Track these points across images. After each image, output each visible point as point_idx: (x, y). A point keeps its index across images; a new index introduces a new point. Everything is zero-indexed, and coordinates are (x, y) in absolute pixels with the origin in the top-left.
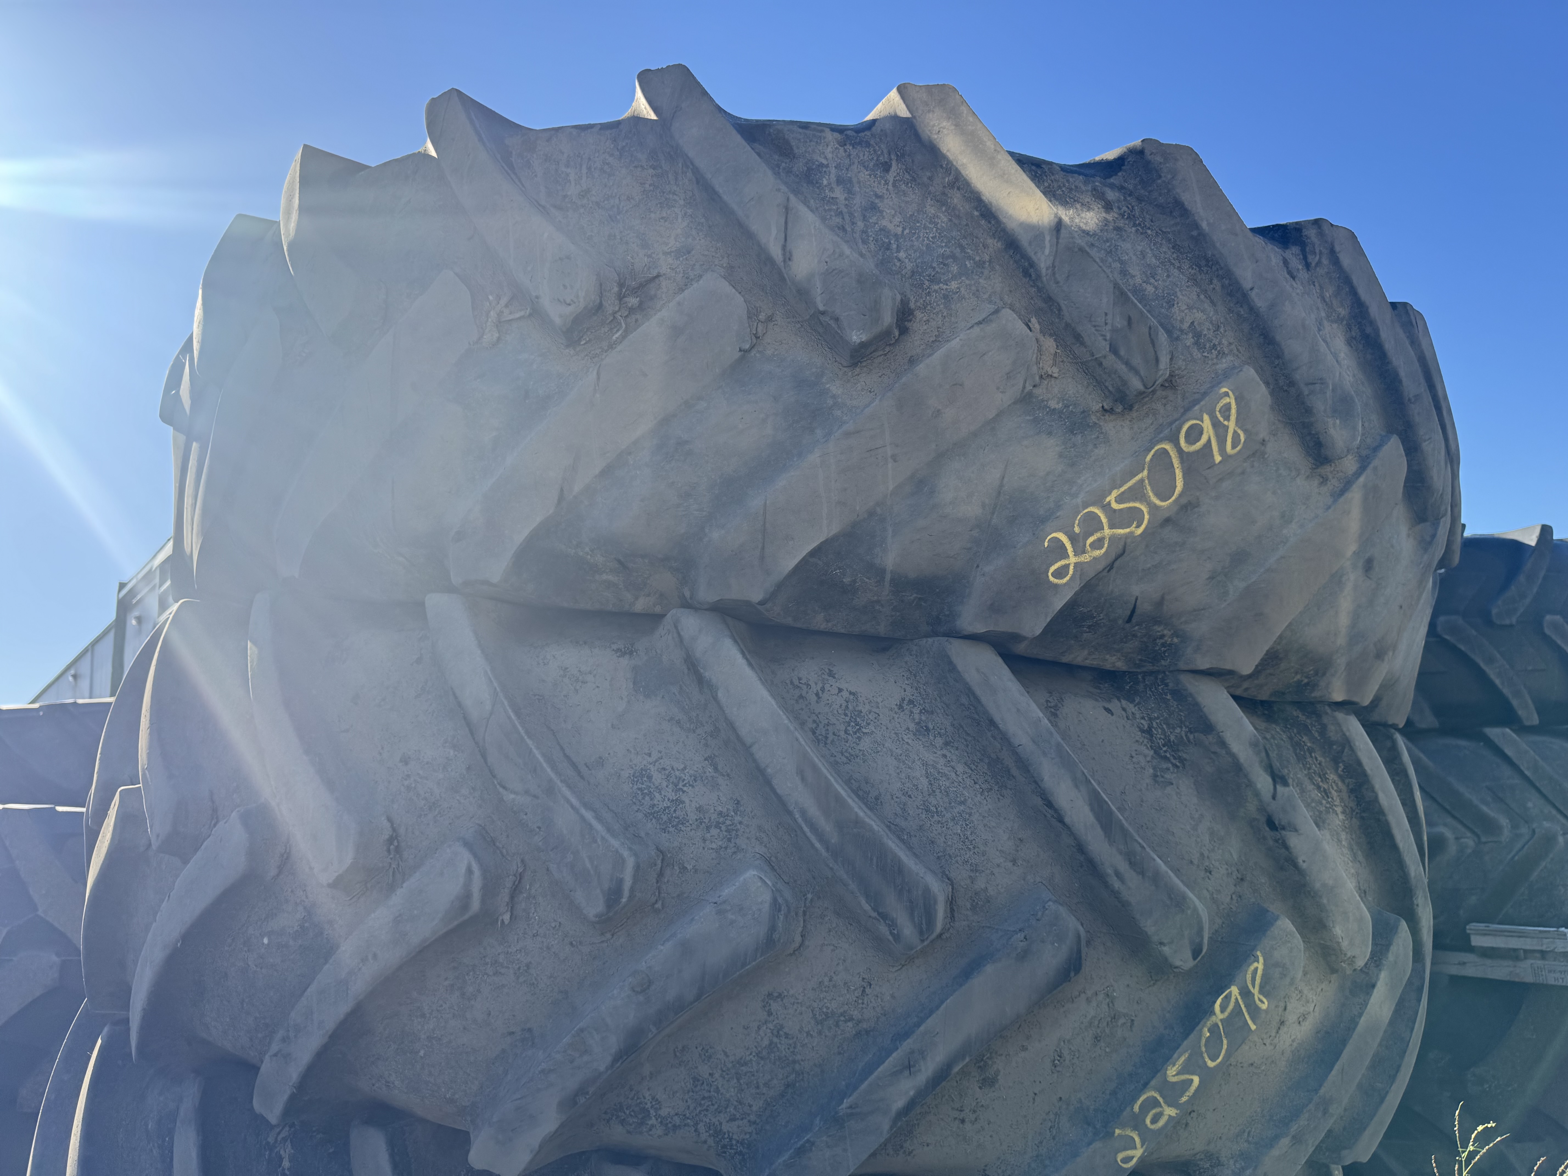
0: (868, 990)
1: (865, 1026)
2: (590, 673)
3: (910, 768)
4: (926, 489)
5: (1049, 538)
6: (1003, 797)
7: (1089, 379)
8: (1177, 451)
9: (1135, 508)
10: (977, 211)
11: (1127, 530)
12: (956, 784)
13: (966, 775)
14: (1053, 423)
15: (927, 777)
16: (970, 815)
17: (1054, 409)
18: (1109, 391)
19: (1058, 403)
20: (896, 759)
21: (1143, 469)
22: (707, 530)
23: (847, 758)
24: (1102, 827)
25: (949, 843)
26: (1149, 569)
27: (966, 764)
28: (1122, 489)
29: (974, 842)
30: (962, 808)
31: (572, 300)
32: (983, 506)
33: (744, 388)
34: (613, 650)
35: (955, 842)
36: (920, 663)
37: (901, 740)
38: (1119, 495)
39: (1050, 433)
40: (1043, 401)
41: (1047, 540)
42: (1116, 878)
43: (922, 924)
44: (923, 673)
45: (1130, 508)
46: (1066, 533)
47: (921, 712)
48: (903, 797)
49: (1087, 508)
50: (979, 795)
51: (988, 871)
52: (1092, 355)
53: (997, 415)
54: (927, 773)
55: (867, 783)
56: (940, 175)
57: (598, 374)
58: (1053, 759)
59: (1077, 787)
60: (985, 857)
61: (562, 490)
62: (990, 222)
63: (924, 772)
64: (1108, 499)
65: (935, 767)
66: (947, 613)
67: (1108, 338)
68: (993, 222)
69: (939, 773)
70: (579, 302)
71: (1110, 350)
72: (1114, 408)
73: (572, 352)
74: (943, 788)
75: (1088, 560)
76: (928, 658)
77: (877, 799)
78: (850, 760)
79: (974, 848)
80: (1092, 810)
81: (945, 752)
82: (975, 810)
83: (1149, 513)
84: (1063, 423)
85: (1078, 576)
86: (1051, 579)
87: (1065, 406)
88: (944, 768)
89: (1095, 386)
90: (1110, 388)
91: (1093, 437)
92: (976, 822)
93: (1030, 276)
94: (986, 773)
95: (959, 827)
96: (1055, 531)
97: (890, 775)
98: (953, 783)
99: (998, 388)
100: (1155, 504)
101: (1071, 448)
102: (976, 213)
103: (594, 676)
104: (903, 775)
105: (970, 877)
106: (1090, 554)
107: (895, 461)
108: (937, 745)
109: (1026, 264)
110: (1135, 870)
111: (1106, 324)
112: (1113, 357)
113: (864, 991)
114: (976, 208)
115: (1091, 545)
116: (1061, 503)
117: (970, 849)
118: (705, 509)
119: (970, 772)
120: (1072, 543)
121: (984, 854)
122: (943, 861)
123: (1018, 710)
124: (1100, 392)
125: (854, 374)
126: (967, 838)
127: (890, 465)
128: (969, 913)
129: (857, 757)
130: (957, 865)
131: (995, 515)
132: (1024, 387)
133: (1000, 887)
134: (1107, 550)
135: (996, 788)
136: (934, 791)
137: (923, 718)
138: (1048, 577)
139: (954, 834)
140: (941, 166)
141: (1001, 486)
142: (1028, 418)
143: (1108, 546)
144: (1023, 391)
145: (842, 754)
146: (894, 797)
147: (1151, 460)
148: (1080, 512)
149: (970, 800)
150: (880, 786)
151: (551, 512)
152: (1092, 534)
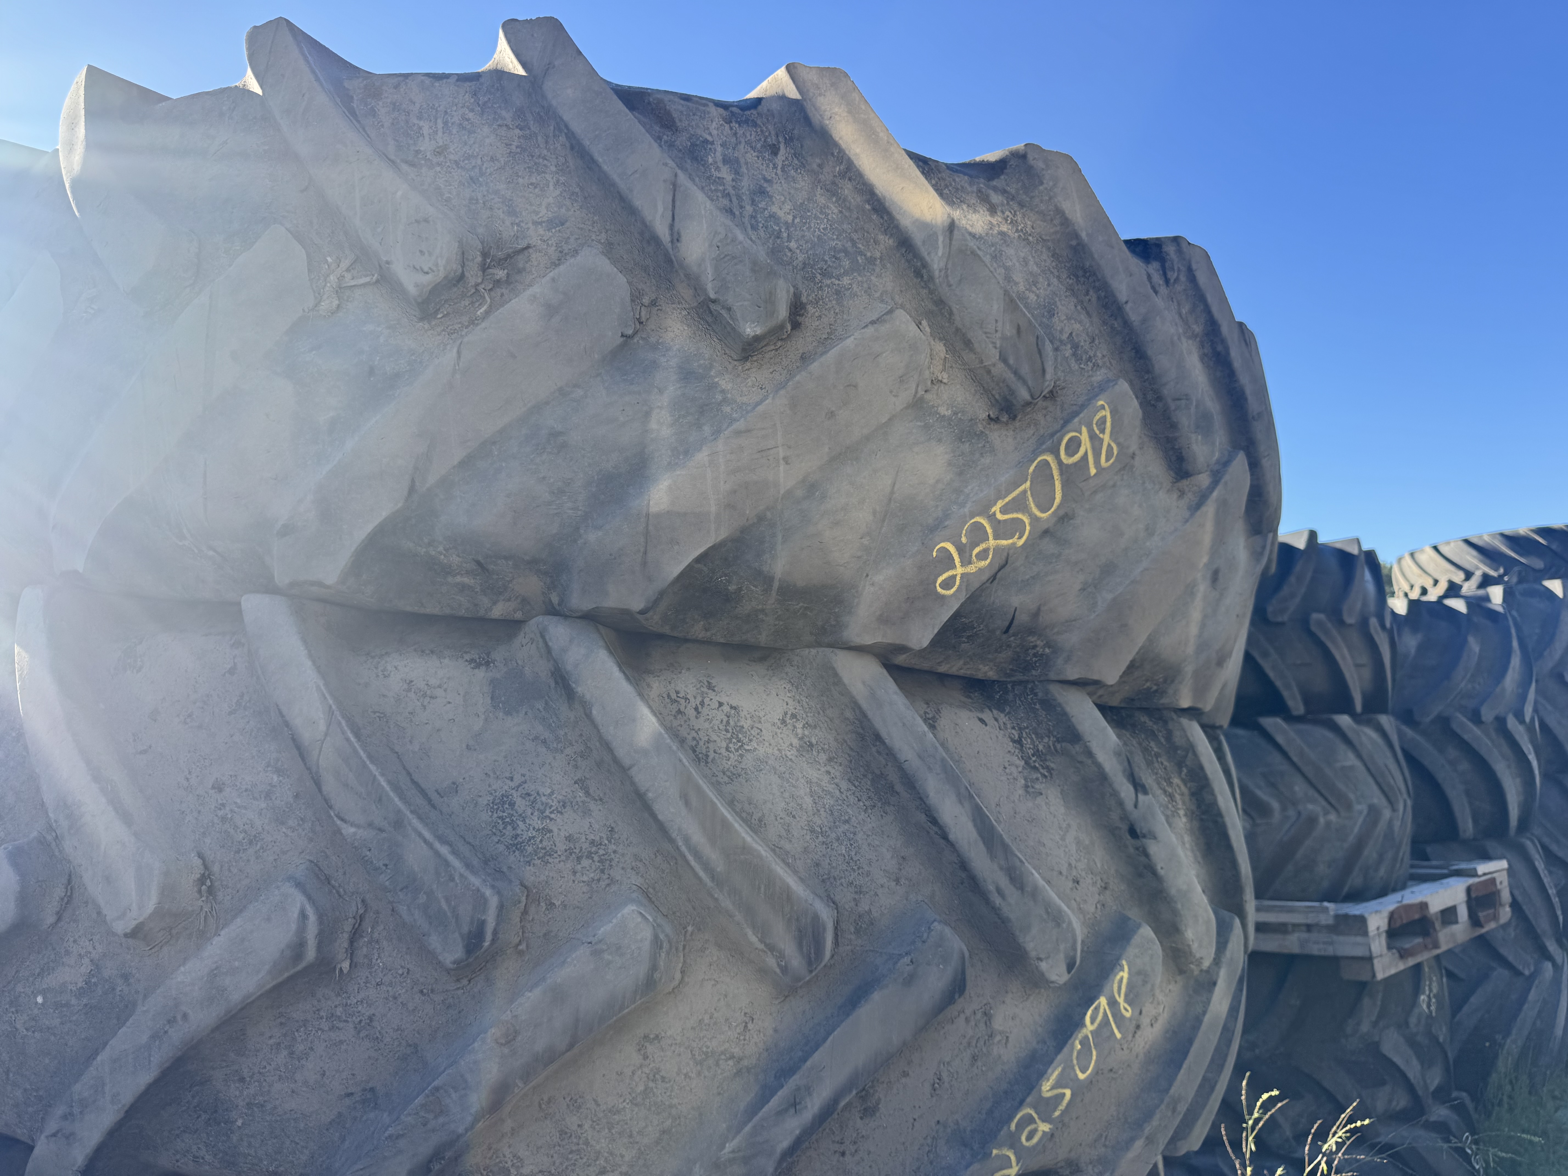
0: (750, 1026)
1: (746, 1064)
2: (440, 687)
3: (794, 786)
4: (817, 494)
5: (937, 547)
6: (886, 814)
7: (976, 386)
8: (1058, 463)
9: (1018, 519)
10: (869, 204)
11: (1010, 541)
12: (840, 802)
13: (850, 793)
14: (943, 430)
15: (812, 796)
16: (855, 834)
17: (944, 416)
18: (996, 399)
19: (947, 410)
20: (779, 777)
21: (1027, 480)
22: (582, 531)
23: (729, 777)
24: (984, 843)
25: (834, 865)
26: (1028, 580)
27: (849, 780)
28: (1007, 500)
29: (858, 862)
30: (846, 827)
31: (430, 269)
32: (874, 513)
33: (625, 377)
34: (466, 661)
35: (840, 863)
36: (803, 675)
37: (784, 757)
38: (1004, 506)
39: (940, 440)
40: (933, 407)
41: (935, 550)
42: (997, 895)
43: (810, 953)
44: (805, 685)
45: (1013, 519)
46: (953, 544)
47: (804, 726)
48: (787, 818)
49: (973, 518)
50: (863, 813)
51: (873, 893)
52: (981, 362)
53: (890, 420)
54: (811, 791)
55: (750, 804)
56: (830, 163)
57: (459, 353)
58: (938, 774)
59: (960, 802)
60: (870, 878)
61: (413, 481)
62: (882, 218)
63: (808, 790)
64: (993, 510)
65: (819, 785)
66: (833, 623)
67: (998, 346)
68: (885, 218)
69: (823, 790)
70: (439, 270)
71: (1000, 358)
72: (1000, 418)
73: (427, 326)
74: (827, 806)
75: (974, 571)
76: (810, 669)
77: (760, 820)
78: (731, 780)
79: (858, 868)
80: (975, 826)
81: (829, 768)
82: (859, 829)
83: (1030, 524)
84: (952, 430)
85: (964, 588)
86: (939, 589)
87: (954, 414)
88: (828, 785)
89: (982, 394)
90: (997, 397)
91: (980, 445)
92: (860, 842)
93: (922, 277)
94: (869, 790)
95: (843, 847)
96: (944, 541)
97: (774, 795)
98: (837, 801)
99: (891, 392)
100: (1036, 516)
101: (959, 456)
102: (867, 207)
103: (445, 690)
104: (786, 795)
105: (855, 899)
106: (976, 565)
107: (787, 463)
108: (821, 761)
109: (919, 264)
110: (1015, 886)
111: (996, 331)
112: (1003, 365)
113: (746, 1026)
114: (868, 202)
115: (977, 555)
116: (949, 512)
117: (854, 870)
118: (580, 508)
119: (854, 788)
120: (959, 554)
121: (868, 874)
122: (828, 883)
123: (904, 724)
124: (986, 400)
125: (745, 369)
126: (852, 859)
127: (782, 468)
128: (853, 937)
129: (740, 776)
130: (842, 887)
131: (885, 523)
132: (916, 392)
133: (883, 908)
134: (991, 561)
135: (879, 804)
136: (818, 811)
137: (806, 733)
138: (936, 587)
139: (839, 855)
140: (832, 154)
141: (892, 492)
142: (919, 424)
143: (993, 556)
144: (915, 396)
145: (724, 773)
146: (778, 818)
147: (1034, 471)
148: (967, 522)
149: (854, 818)
150: (763, 807)
151: (400, 505)
152: (978, 545)
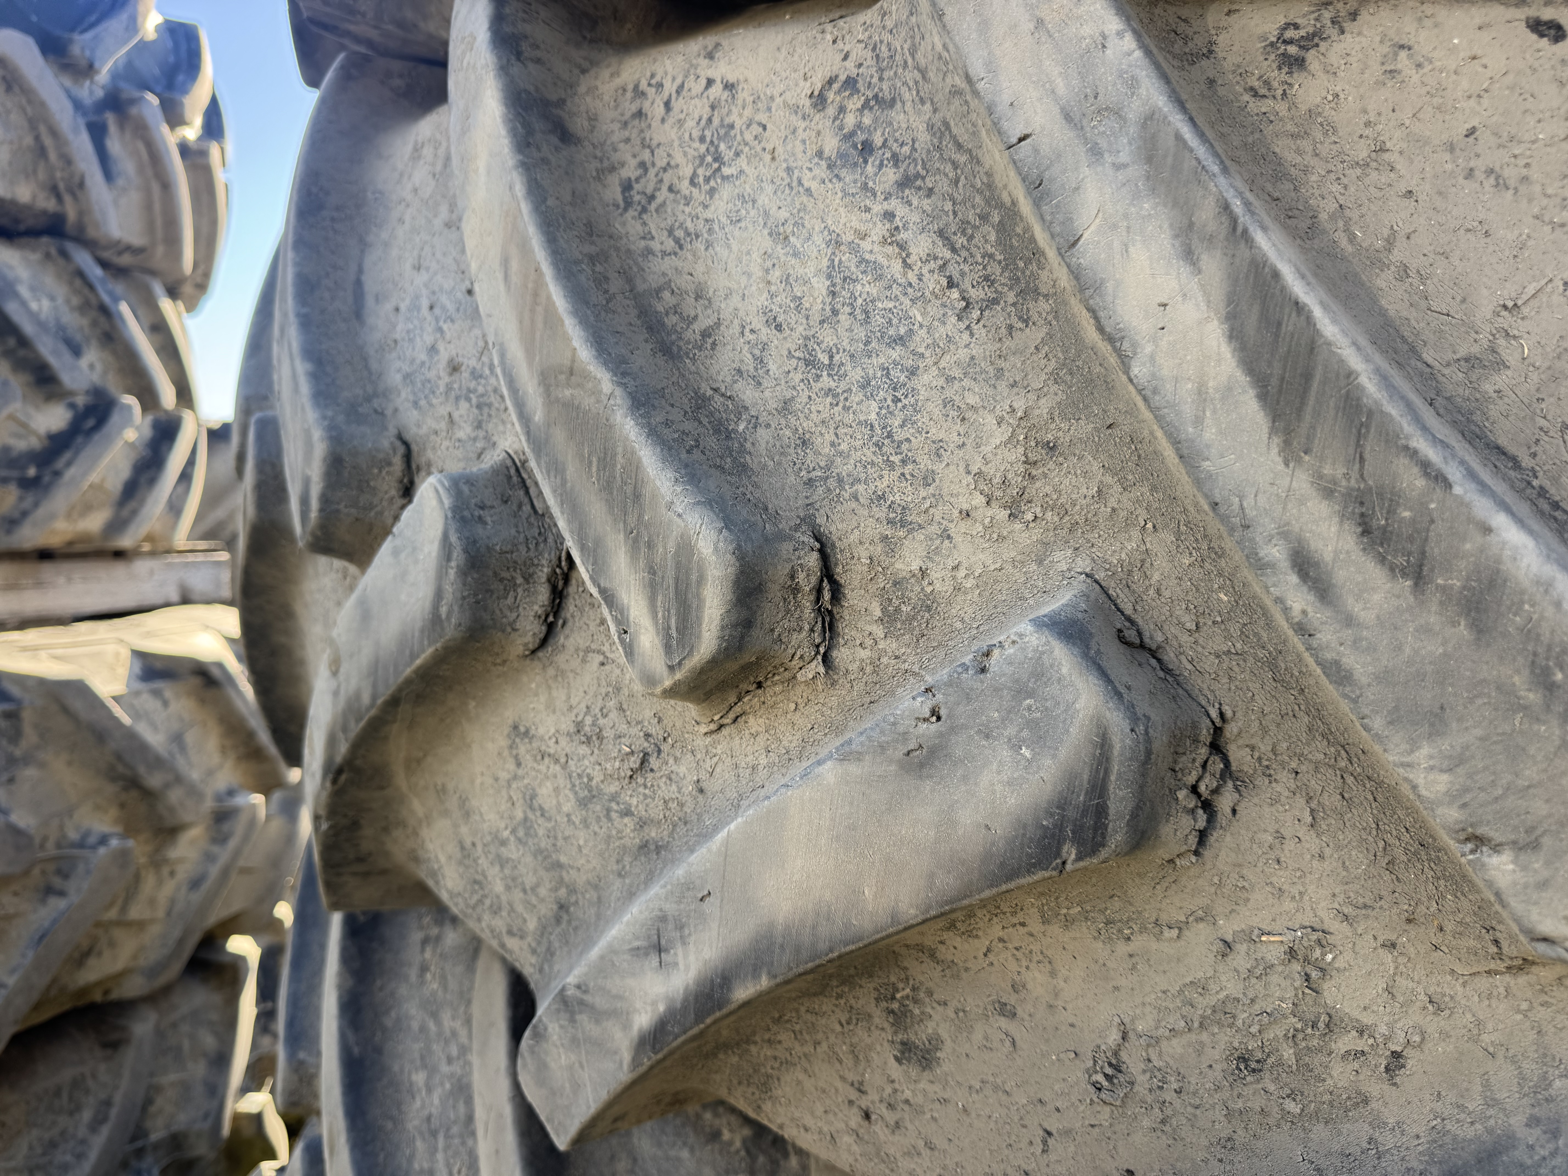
0: (654, 762)
20: (770, 234)
43: (669, 628)
54: (832, 266)
58: (1118, 167)
65: (854, 249)
80: (1235, 335)
81: (894, 204)
82: (929, 361)
88: (877, 248)
92: (923, 394)
94: (991, 256)
95: (874, 405)
97: (749, 275)
98: (890, 287)
104: (776, 274)
108: (879, 189)
117: (891, 466)
119: (948, 254)
121: (928, 479)
122: (820, 491)
126: (890, 436)
129: (697, 236)
130: (854, 505)
133: (962, 573)
136: (835, 312)
137: (867, 120)
139: (860, 423)
145: (671, 232)
146: (747, 330)
149: (923, 332)
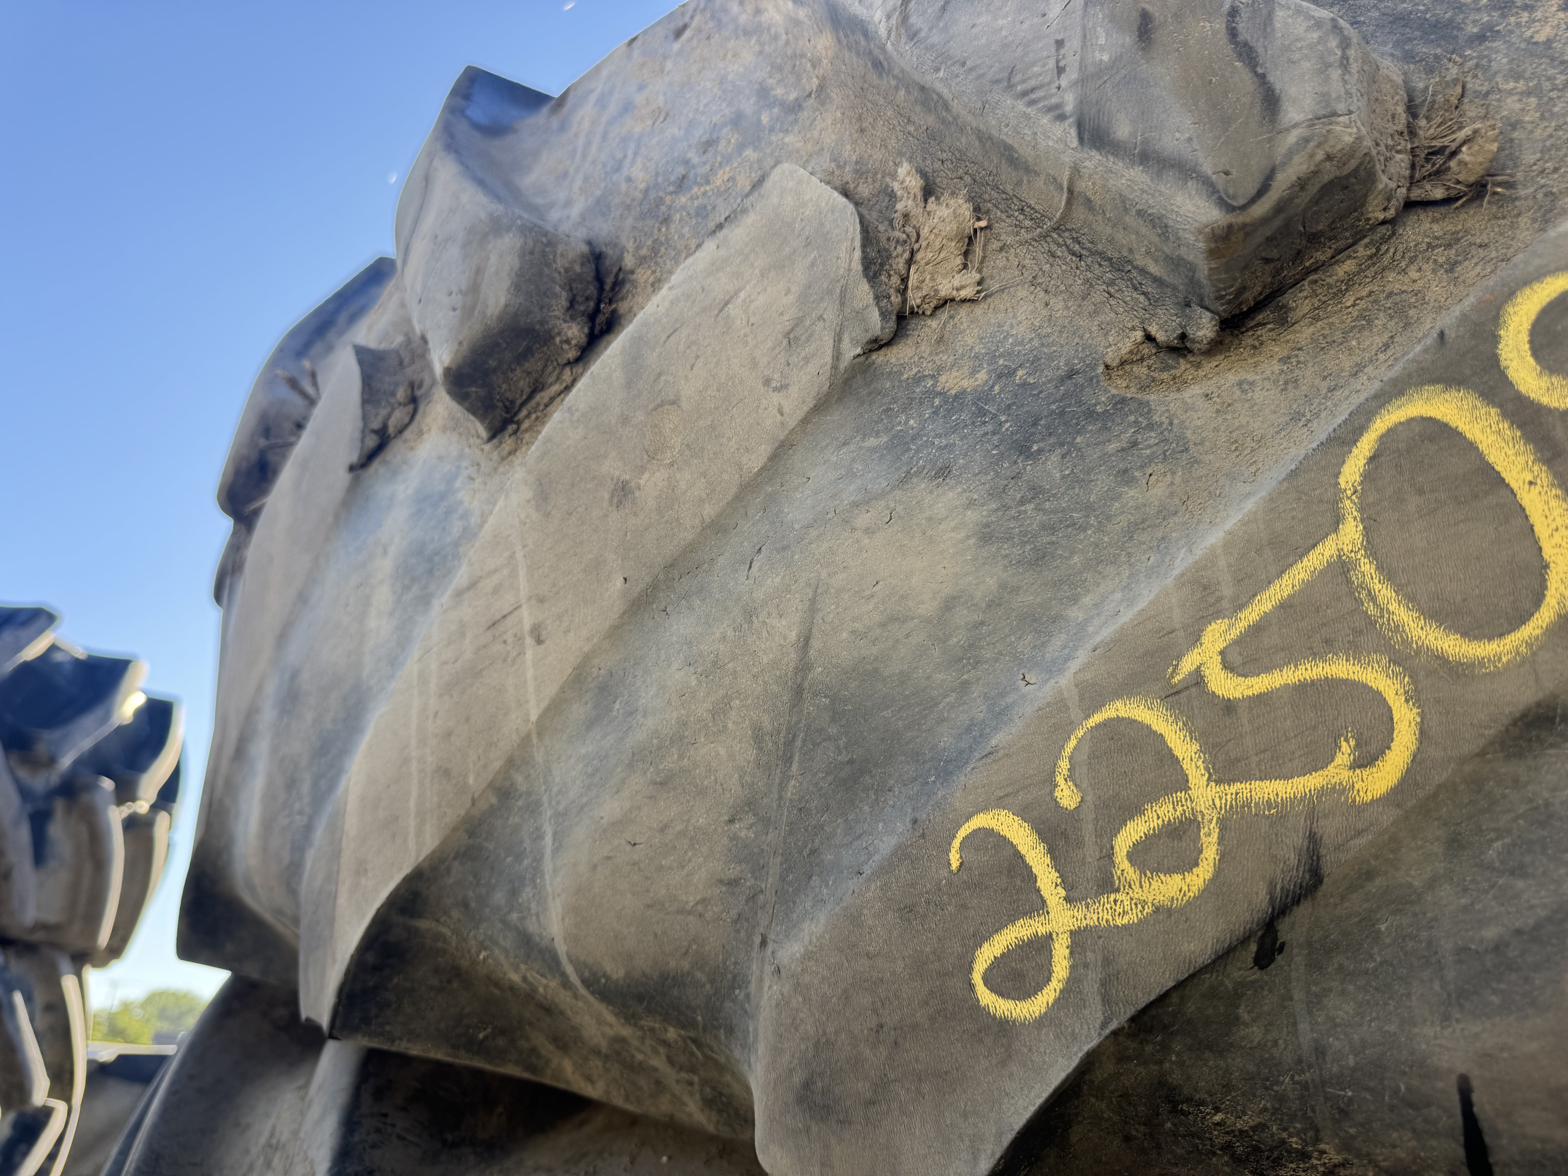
5: (962, 833)
8: (1505, 415)
9: (1331, 684)
11: (1312, 782)
21: (1337, 521)
28: (1251, 615)
38: (1239, 642)
41: (956, 843)
45: (1302, 688)
46: (1024, 813)
49: (1097, 706)
64: (1187, 665)
75: (1132, 917)
83: (1414, 697)
84: (990, 428)
85: (1091, 987)
86: (986, 997)
87: (1000, 376)
96: (984, 808)
100: (1441, 659)
101: (1022, 502)
106: (1137, 893)
107: (539, 641)
116: (1009, 700)
120: (1051, 851)
124: (1129, 294)
127: (529, 655)
134: (1218, 872)
138: (971, 987)
143: (1224, 856)
148: (1067, 729)
